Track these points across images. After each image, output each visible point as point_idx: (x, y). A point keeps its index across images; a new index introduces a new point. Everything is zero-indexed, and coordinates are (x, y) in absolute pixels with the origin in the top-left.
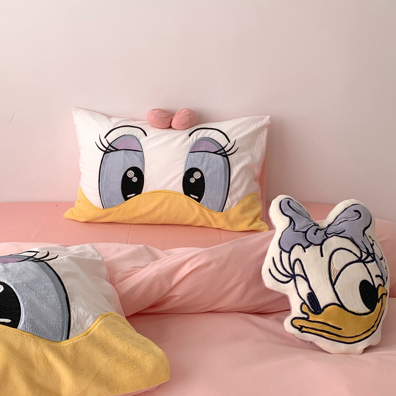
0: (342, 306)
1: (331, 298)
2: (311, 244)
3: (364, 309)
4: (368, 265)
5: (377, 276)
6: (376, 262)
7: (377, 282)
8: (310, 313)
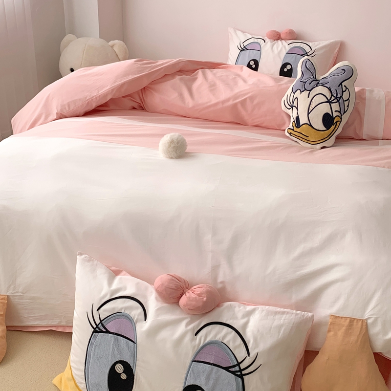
0: (311, 125)
1: (306, 121)
2: (305, 89)
3: (323, 128)
4: (332, 105)
5: (336, 111)
6: (339, 103)
7: (335, 114)
8: (295, 127)
